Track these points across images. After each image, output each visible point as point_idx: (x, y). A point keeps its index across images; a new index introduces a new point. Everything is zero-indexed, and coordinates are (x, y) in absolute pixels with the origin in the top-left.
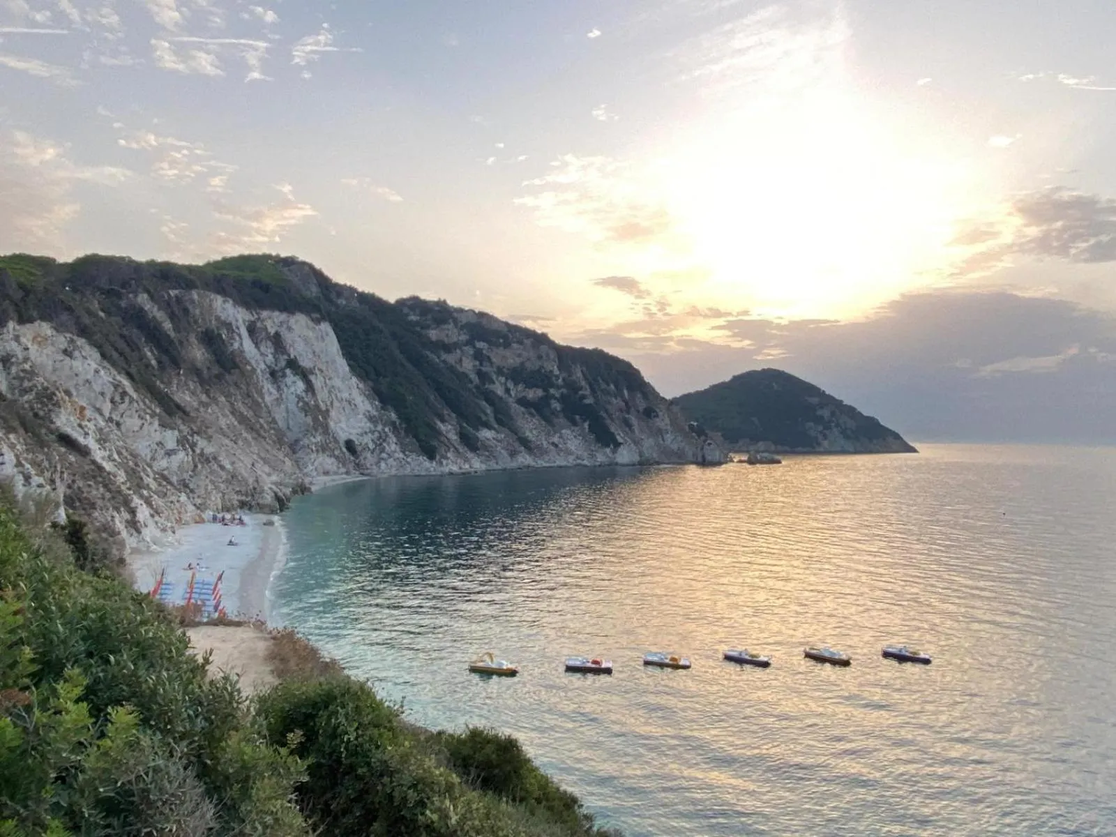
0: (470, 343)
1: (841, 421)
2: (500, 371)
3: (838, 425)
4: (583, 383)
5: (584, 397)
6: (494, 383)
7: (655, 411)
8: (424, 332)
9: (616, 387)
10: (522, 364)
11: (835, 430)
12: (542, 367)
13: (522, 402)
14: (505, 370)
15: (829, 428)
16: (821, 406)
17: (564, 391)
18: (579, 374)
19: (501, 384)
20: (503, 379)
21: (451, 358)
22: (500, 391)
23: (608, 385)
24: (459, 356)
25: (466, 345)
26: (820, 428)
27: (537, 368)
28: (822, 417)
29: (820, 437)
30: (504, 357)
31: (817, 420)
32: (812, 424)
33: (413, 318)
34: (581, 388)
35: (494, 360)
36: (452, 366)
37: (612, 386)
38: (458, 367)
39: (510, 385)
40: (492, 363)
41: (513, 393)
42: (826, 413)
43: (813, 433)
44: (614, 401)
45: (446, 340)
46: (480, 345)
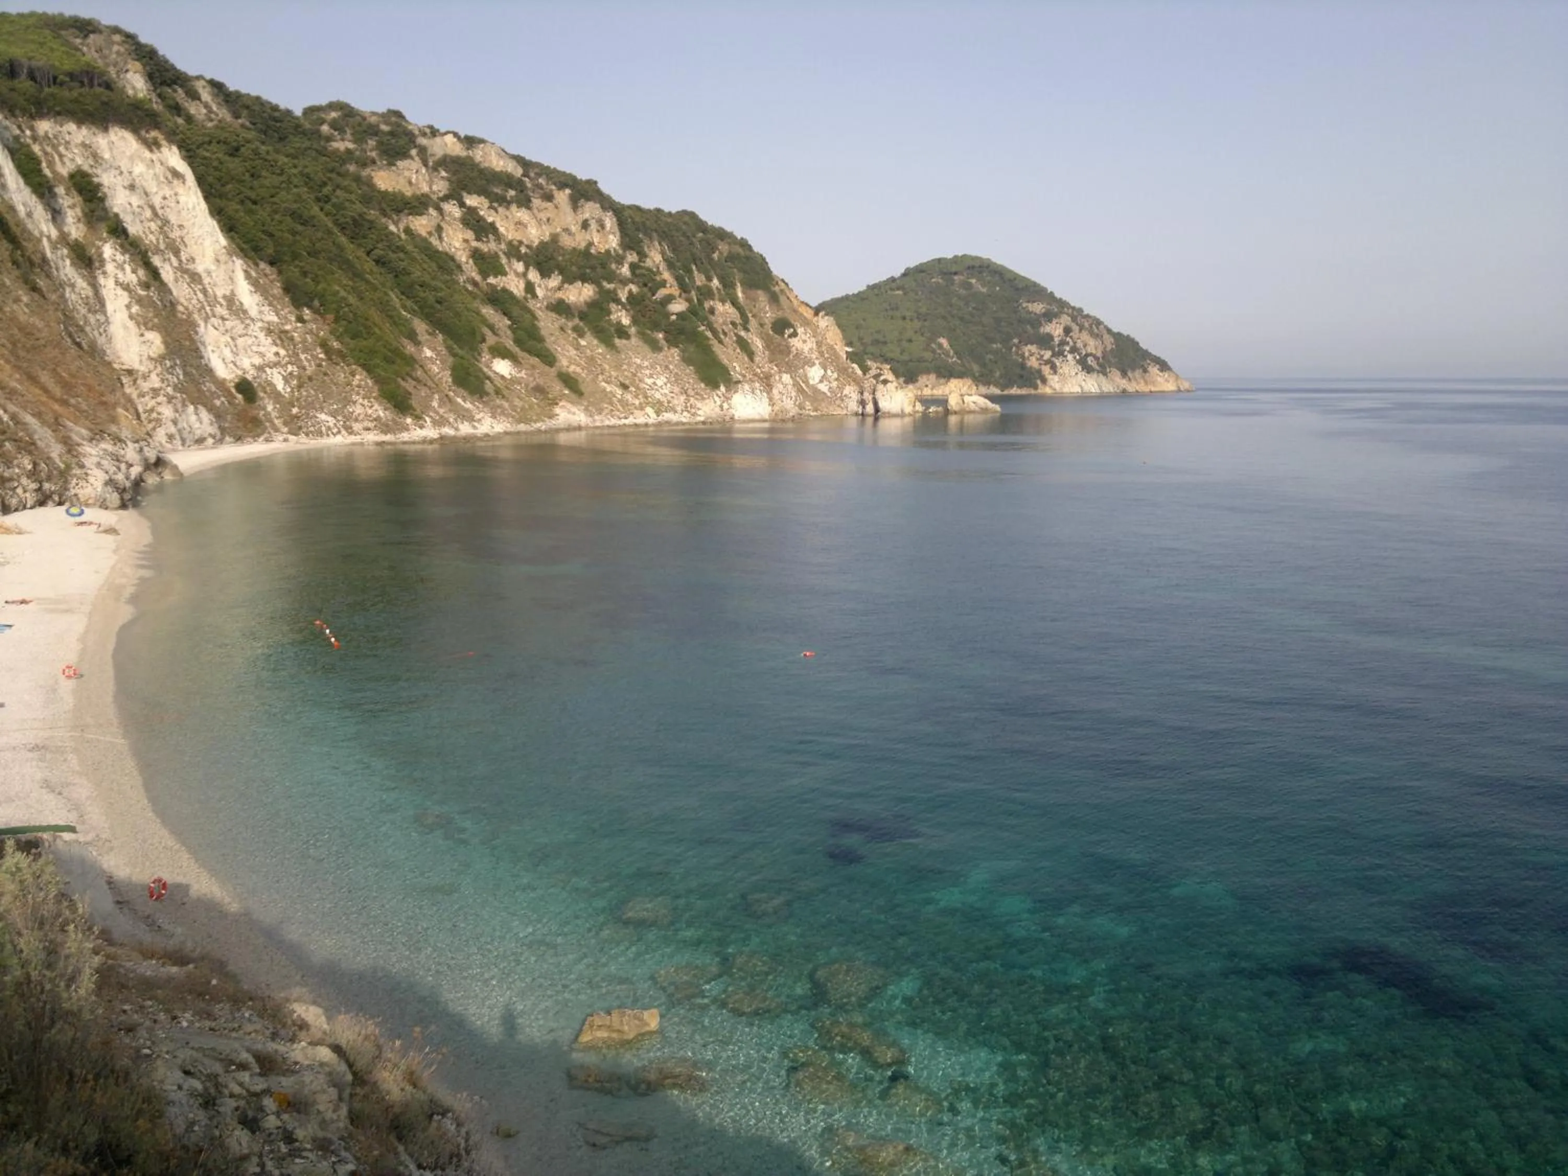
0: (454, 195)
1: (1079, 344)
2: (513, 251)
3: (1074, 350)
4: (666, 275)
5: (669, 299)
6: (505, 274)
7: (792, 326)
8: (365, 173)
9: (722, 280)
10: (555, 238)
11: (1070, 357)
12: (591, 244)
13: (560, 308)
14: (523, 250)
15: (1061, 354)
16: (1049, 316)
17: (634, 288)
18: (658, 258)
19: (517, 274)
20: (520, 267)
21: (421, 224)
22: (516, 287)
23: (709, 279)
24: (434, 223)
25: (446, 198)
26: (1047, 354)
27: (583, 245)
28: (1050, 337)
29: (1046, 370)
30: (519, 224)
31: (1045, 341)
32: (1033, 348)
33: (342, 145)
34: (663, 284)
35: (502, 230)
36: (425, 240)
37: (716, 282)
38: (434, 241)
39: (533, 275)
40: (498, 237)
41: (540, 292)
42: (1055, 330)
43: (1033, 363)
44: (720, 307)
45: (408, 192)
46: (471, 201)
